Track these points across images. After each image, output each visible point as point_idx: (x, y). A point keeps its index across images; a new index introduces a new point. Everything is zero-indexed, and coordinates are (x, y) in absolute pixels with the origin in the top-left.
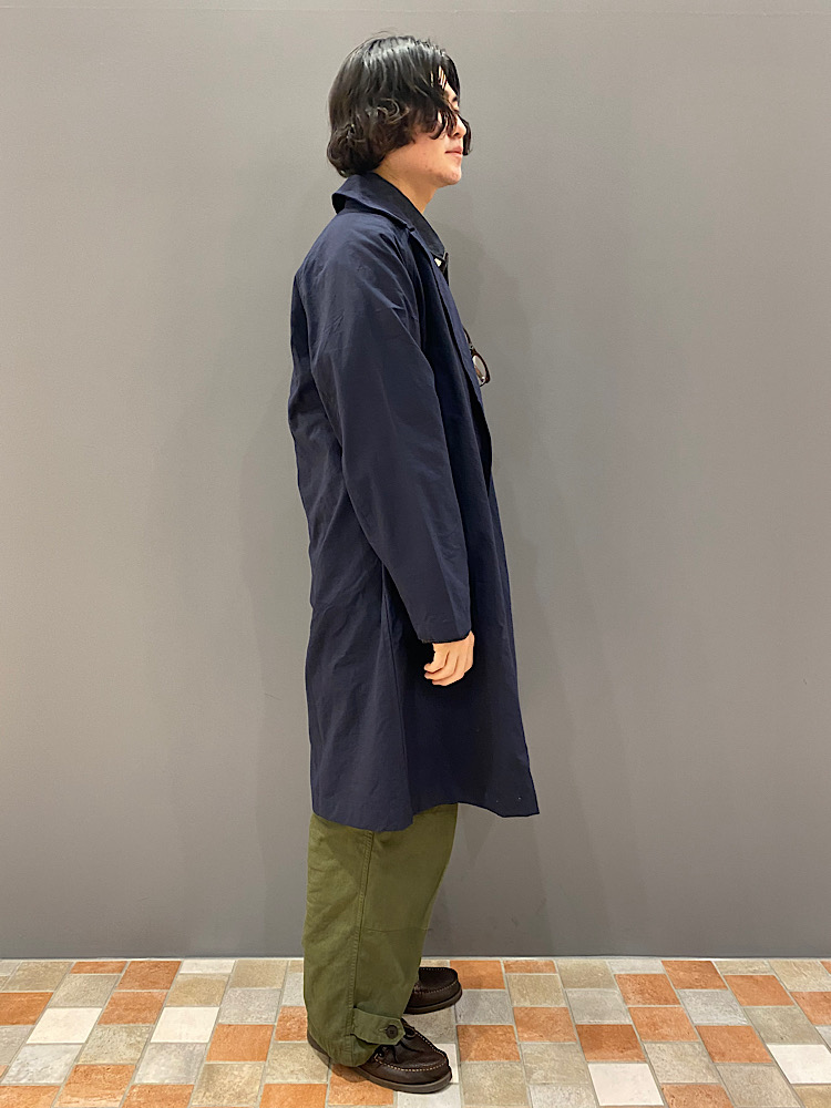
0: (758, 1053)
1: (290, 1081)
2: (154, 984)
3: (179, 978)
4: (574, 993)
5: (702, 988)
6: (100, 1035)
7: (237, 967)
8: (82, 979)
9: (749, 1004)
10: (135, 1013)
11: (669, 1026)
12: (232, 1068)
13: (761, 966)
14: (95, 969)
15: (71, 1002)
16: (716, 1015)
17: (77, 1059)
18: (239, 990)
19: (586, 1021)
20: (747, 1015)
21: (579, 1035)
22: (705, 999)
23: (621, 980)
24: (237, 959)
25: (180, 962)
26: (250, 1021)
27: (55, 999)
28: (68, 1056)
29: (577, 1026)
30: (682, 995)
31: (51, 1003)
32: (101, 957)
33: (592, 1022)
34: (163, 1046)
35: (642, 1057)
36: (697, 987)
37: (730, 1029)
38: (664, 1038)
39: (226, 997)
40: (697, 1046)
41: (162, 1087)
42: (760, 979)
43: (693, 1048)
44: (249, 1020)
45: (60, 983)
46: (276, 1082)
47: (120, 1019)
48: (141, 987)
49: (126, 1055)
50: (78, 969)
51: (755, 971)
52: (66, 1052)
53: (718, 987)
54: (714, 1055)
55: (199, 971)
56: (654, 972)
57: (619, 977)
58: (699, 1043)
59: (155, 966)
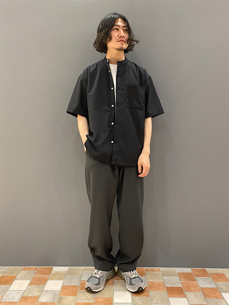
0: (219, 296)
1: (83, 302)
2: (45, 274)
3: (52, 272)
4: (166, 278)
5: (203, 277)
6: (29, 288)
7: (69, 270)
8: (25, 272)
9: (216, 281)
10: (39, 282)
11: (193, 288)
12: (67, 298)
13: (220, 271)
14: (29, 269)
15: (22, 278)
16: (207, 284)
17: (23, 295)
18: (69, 276)
19: (169, 286)
20: (216, 285)
21: (167, 289)
22: (203, 280)
23: (180, 274)
24: (69, 267)
25: (53, 268)
26: (72, 285)
27: (17, 278)
28: (20, 294)
29: (166, 287)
30: (197, 278)
31: (16, 279)
32: (30, 266)
33: (171, 286)
34: (47, 291)
35: (185, 296)
36: (201, 276)
37: (211, 289)
38: (191, 291)
39: (66, 277)
41: (46, 303)
42: (220, 274)
43: (200, 294)
45: (19, 273)
46: (79, 302)
47: (35, 284)
48: (41, 274)
49: (37, 294)
50: (24, 269)
51: (218, 272)
53: (208, 277)
54: (206, 296)
55: (58, 270)
56: (189, 272)
57: (179, 273)
58: (202, 293)
59: (46, 269)
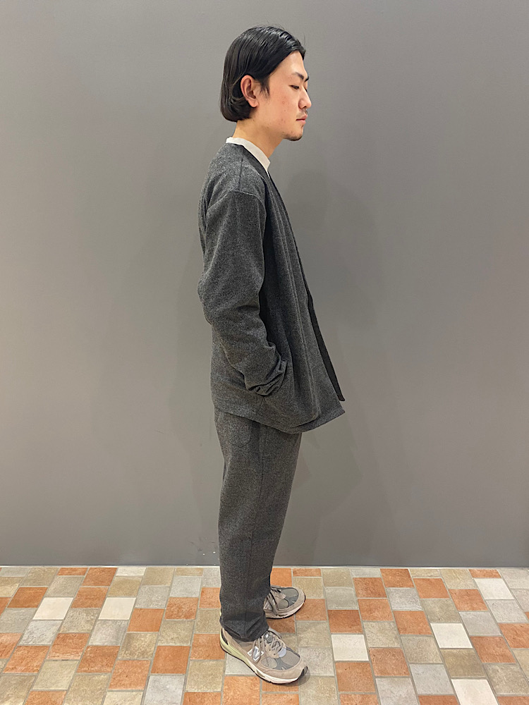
0: (425, 629)
1: (171, 644)
2: (102, 583)
3: (115, 579)
4: (329, 590)
5: (400, 587)
6: (71, 614)
7: (146, 572)
8: (63, 579)
9: (424, 597)
10: (89, 601)
11: (378, 611)
12: (141, 637)
13: (435, 572)
14: (71, 572)
15: (58, 594)
16: (405, 604)
17: (59, 630)
18: (147, 587)
19: (334, 607)
20: (422, 605)
21: (329, 616)
22: (401, 594)
23: (358, 582)
24: (147, 567)
25: (116, 568)
27: (49, 592)
28: (54, 627)
29: (328, 611)
30: (388, 591)
31: (47, 594)
32: (74, 565)
33: (337, 609)
34: (105, 621)
35: (361, 631)
36: (397, 586)
37: (412, 613)
38: (374, 619)
39: (140, 591)
40: (392, 624)
41: (103, 647)
42: (433, 581)
43: (389, 625)
44: (152, 606)
45: (52, 582)
46: (164, 644)
47: (83, 605)
48: (95, 584)
49: (86, 627)
50: (62, 572)
51: (431, 576)
52: (53, 625)
53: (409, 586)
54: (401, 630)
55: (126, 575)
56: (375, 576)
57: (355, 579)
58: (393, 622)
59: (103, 571)
